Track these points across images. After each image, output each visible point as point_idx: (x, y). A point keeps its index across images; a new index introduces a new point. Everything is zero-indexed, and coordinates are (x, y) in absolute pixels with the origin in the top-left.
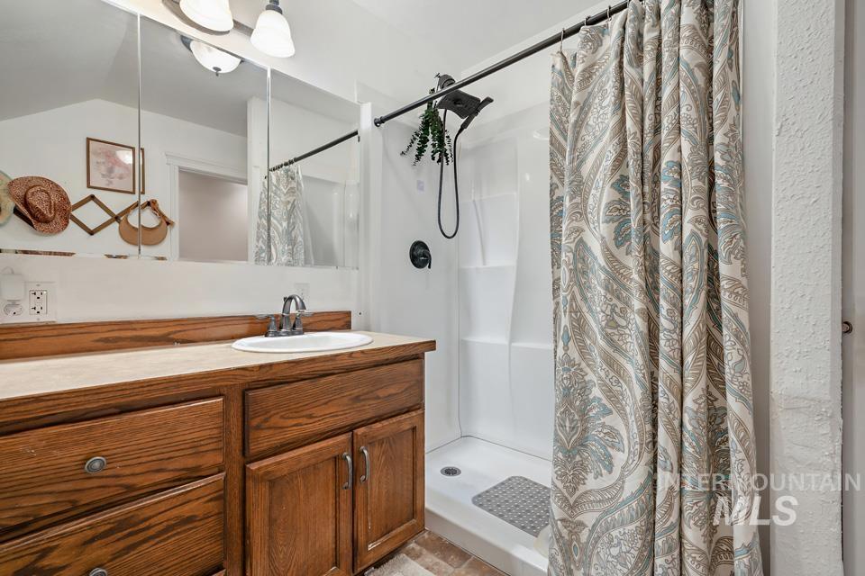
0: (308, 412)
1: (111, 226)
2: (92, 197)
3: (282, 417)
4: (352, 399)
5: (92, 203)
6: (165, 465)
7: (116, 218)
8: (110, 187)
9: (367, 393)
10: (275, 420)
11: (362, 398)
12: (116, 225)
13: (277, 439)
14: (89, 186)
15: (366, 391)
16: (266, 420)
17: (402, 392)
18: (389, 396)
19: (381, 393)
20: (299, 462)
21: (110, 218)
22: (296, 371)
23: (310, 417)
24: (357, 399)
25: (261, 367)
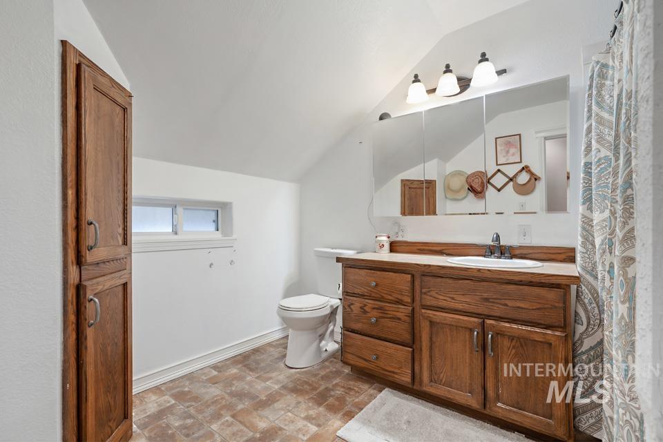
0: (452, 296)
1: (509, 184)
2: (499, 170)
3: (437, 293)
4: (481, 298)
5: (499, 173)
6: (392, 294)
7: (511, 180)
8: (508, 162)
9: (496, 299)
10: (433, 293)
11: (491, 300)
12: (511, 183)
13: (434, 303)
14: (497, 165)
15: (495, 297)
16: (429, 292)
17: (533, 309)
18: (519, 307)
19: (510, 303)
20: (445, 320)
21: (507, 180)
22: (442, 272)
23: (453, 299)
24: (487, 300)
25: (425, 265)
